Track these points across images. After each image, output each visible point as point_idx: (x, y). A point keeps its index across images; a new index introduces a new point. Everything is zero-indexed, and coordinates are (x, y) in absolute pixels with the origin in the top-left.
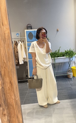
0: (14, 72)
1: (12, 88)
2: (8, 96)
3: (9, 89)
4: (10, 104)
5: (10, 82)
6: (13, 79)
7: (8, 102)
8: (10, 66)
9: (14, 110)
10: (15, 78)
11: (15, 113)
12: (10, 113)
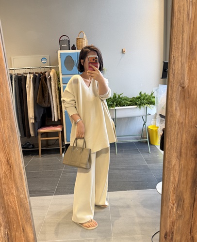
0: (14, 142)
1: (11, 173)
2: (5, 189)
3: (6, 176)
4: (8, 205)
5: (8, 161)
6: (13, 156)
7: (4, 201)
8: (7, 130)
9: (18, 216)
10: (16, 154)
11: (19, 222)
12: (9, 222)
